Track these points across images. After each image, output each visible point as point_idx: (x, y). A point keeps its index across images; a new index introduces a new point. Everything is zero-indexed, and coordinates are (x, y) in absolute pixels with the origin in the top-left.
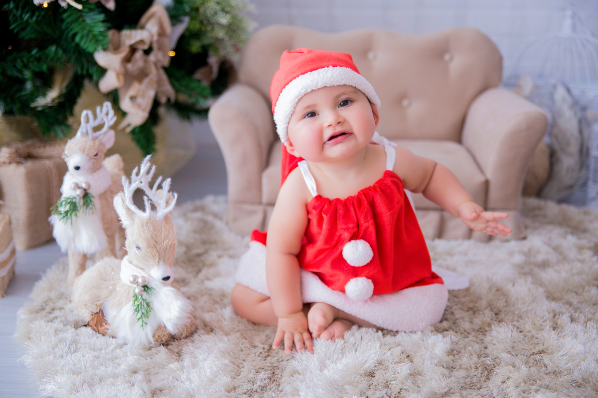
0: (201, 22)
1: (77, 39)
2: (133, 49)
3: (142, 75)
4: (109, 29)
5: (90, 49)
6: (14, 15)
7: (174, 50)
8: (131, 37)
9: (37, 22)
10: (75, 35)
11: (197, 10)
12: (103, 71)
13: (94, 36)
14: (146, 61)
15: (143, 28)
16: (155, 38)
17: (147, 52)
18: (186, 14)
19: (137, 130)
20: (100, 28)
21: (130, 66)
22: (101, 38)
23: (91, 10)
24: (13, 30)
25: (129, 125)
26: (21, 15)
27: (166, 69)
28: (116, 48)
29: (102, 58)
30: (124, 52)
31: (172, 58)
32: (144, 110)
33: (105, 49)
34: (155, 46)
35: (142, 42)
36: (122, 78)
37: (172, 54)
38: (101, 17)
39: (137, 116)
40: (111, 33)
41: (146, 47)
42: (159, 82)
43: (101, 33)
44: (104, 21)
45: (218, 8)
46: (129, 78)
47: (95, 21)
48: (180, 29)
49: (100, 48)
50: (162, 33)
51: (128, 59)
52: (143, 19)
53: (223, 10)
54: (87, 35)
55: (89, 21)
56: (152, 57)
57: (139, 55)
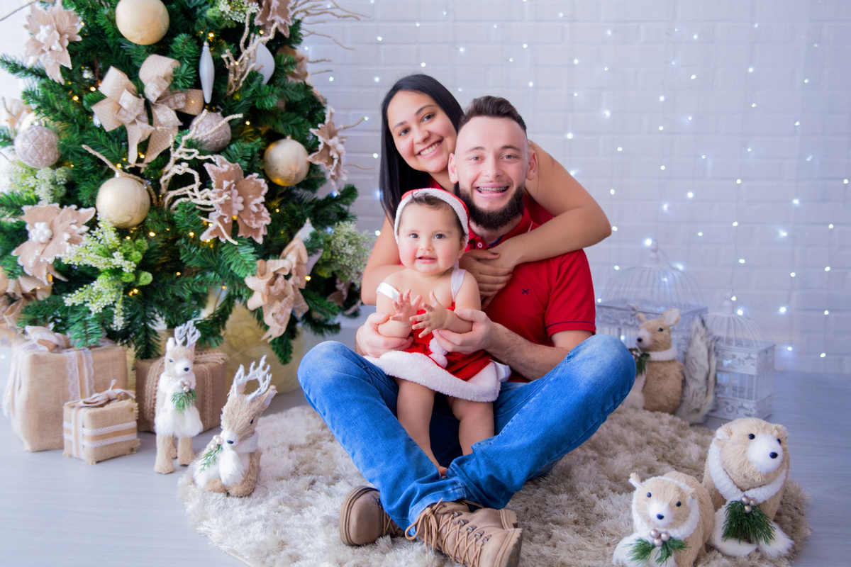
0: (332, 253)
1: (232, 267)
2: (276, 275)
3: (282, 295)
4: (258, 259)
5: (242, 275)
6: (185, 249)
7: (310, 275)
8: (274, 265)
9: (201, 254)
10: (230, 264)
11: (329, 242)
12: (251, 292)
13: (246, 264)
14: (285, 285)
15: (284, 258)
16: (294, 266)
17: (287, 277)
18: (320, 247)
19: (276, 341)
20: (251, 258)
21: (272, 288)
22: (251, 266)
23: (244, 244)
24: (182, 260)
25: (271, 337)
26: (189, 250)
27: (301, 290)
28: (263, 274)
29: (250, 282)
30: (269, 277)
31: (308, 282)
32: (281, 324)
33: (253, 275)
34: (294, 273)
35: (283, 269)
36: (266, 298)
37: (308, 278)
38: (252, 250)
39: (276, 329)
40: (259, 262)
41: (287, 273)
42: (296, 301)
43: (251, 263)
44: (253, 253)
45: (345, 241)
46: (272, 298)
47: (247, 253)
48: (316, 258)
49: (249, 274)
50: (299, 263)
51: (272, 283)
52: (285, 251)
53: (350, 243)
54: (240, 264)
55: (242, 253)
56: (291, 281)
57: (280, 279)
